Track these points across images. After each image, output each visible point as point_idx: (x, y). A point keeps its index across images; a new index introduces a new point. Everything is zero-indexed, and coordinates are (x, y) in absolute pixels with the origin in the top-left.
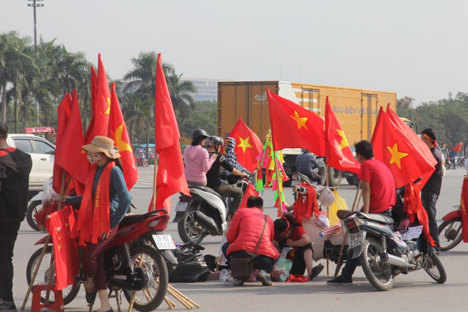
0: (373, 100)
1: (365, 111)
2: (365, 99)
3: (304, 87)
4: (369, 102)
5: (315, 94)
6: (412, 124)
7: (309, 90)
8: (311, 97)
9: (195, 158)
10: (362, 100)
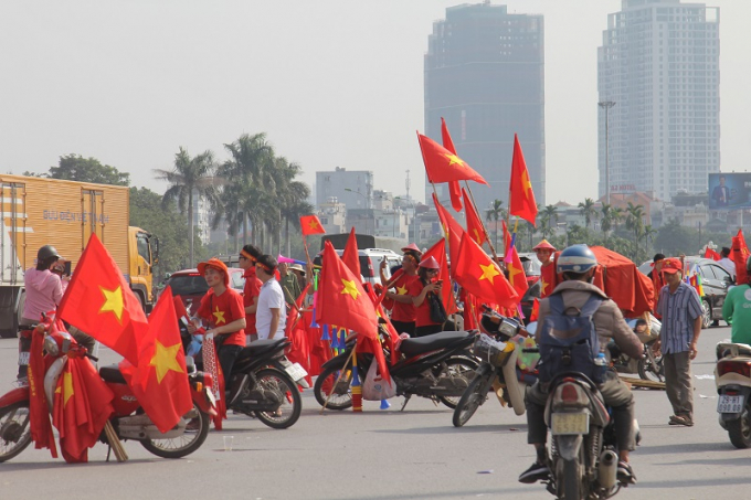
0: (98, 199)
1: (87, 217)
2: (87, 197)
3: (4, 179)
4: (93, 202)
5: (19, 190)
6: (149, 236)
7: (11, 184)
8: (13, 195)
9: (44, 289)
10: (82, 200)
